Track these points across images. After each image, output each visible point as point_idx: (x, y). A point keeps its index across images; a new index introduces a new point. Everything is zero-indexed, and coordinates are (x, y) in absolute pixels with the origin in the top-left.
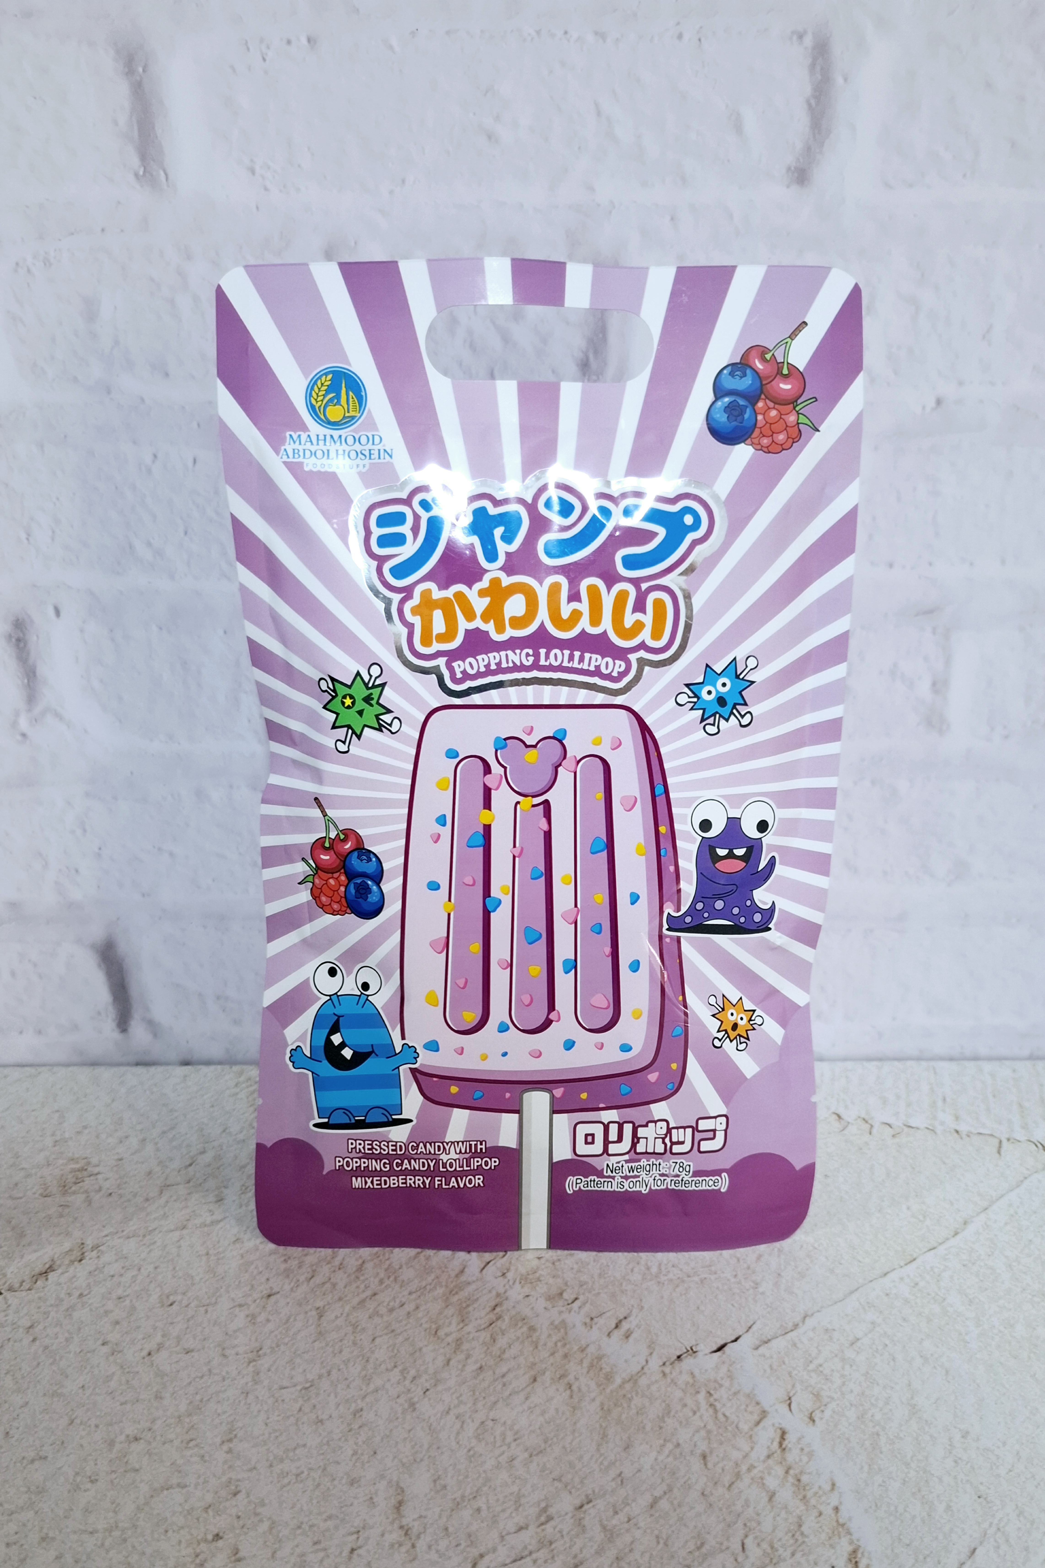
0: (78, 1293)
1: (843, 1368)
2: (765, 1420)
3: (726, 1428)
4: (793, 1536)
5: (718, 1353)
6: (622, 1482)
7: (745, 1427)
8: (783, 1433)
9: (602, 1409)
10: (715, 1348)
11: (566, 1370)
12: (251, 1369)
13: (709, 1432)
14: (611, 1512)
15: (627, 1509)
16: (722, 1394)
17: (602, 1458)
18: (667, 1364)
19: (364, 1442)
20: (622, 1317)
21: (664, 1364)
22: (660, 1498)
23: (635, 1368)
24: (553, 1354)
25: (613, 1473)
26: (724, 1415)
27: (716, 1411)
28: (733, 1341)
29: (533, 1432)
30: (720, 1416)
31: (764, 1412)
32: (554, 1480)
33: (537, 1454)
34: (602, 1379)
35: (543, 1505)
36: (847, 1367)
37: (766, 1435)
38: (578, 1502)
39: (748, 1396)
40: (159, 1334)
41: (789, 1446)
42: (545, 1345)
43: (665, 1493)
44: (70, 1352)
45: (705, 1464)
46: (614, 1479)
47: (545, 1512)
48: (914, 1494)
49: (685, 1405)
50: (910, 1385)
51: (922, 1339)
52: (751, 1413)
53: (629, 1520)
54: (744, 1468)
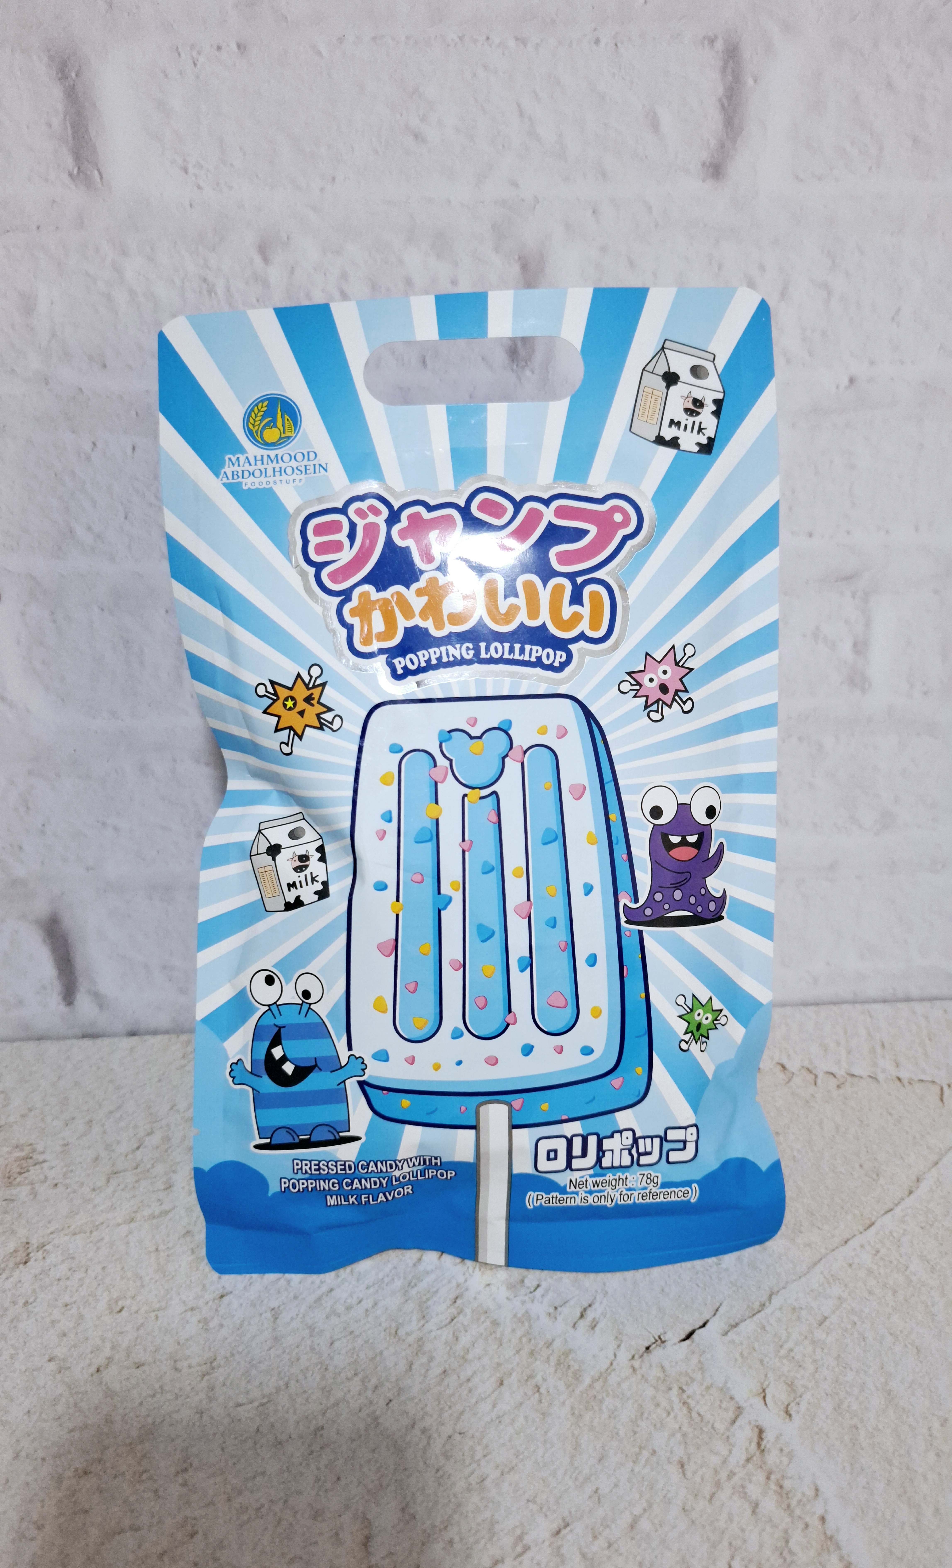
0: (24, 1301)
1: (814, 1352)
2: (741, 1417)
3: (701, 1429)
5: (687, 1342)
6: (599, 1499)
7: (720, 1427)
8: (761, 1432)
9: (573, 1414)
10: (683, 1336)
11: (534, 1371)
12: (204, 1384)
13: (684, 1435)
14: (590, 1538)
15: (607, 1531)
16: (694, 1389)
17: (577, 1472)
18: (637, 1357)
19: (326, 1467)
20: (586, 1305)
21: (633, 1357)
22: (640, 1516)
23: (604, 1364)
24: (518, 1352)
25: (588, 1490)
26: (699, 1414)
27: (690, 1410)
28: (701, 1327)
29: (504, 1445)
30: (694, 1415)
31: (739, 1408)
32: (528, 1501)
33: (509, 1472)
34: (570, 1379)
35: (518, 1532)
36: (818, 1350)
37: (743, 1435)
38: (554, 1527)
39: (722, 1390)
40: (108, 1345)
41: (768, 1446)
42: (510, 1341)
43: (645, 1510)
44: (14, 1372)
45: (684, 1474)
46: (590, 1497)
47: (521, 1541)
48: (899, 1496)
49: (658, 1405)
50: (882, 1368)
51: (890, 1314)
52: (726, 1410)
53: (610, 1545)
54: (723, 1475)
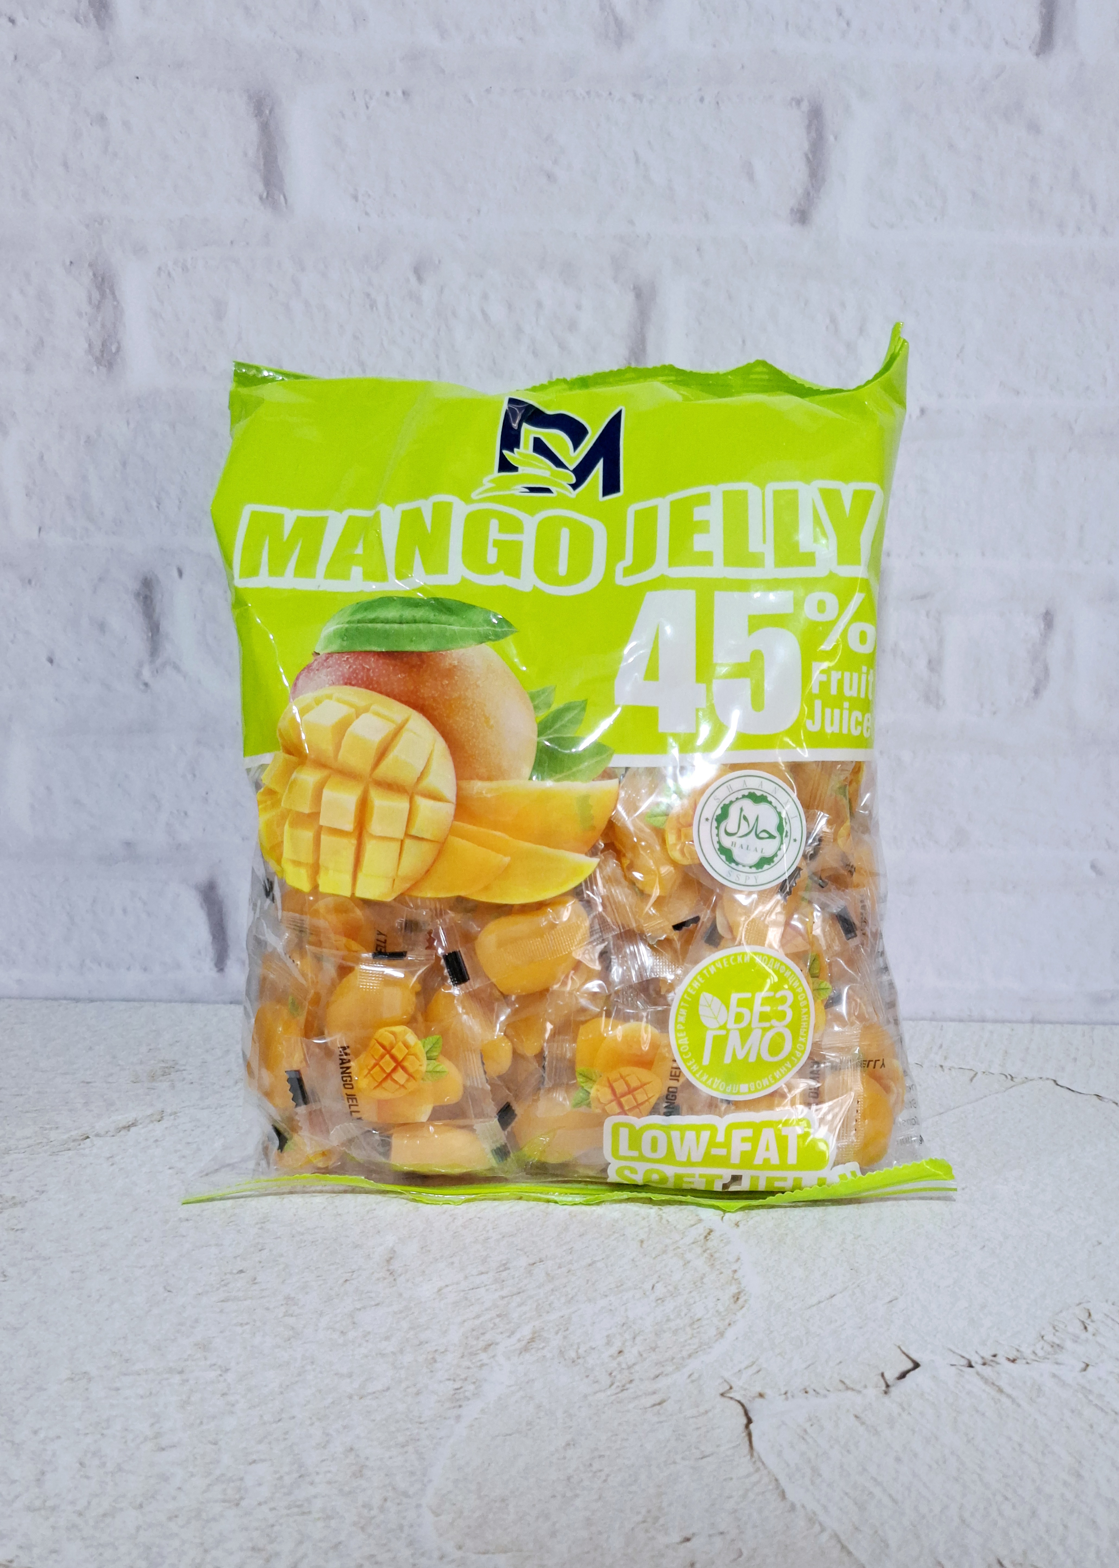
4: (695, 1283)
